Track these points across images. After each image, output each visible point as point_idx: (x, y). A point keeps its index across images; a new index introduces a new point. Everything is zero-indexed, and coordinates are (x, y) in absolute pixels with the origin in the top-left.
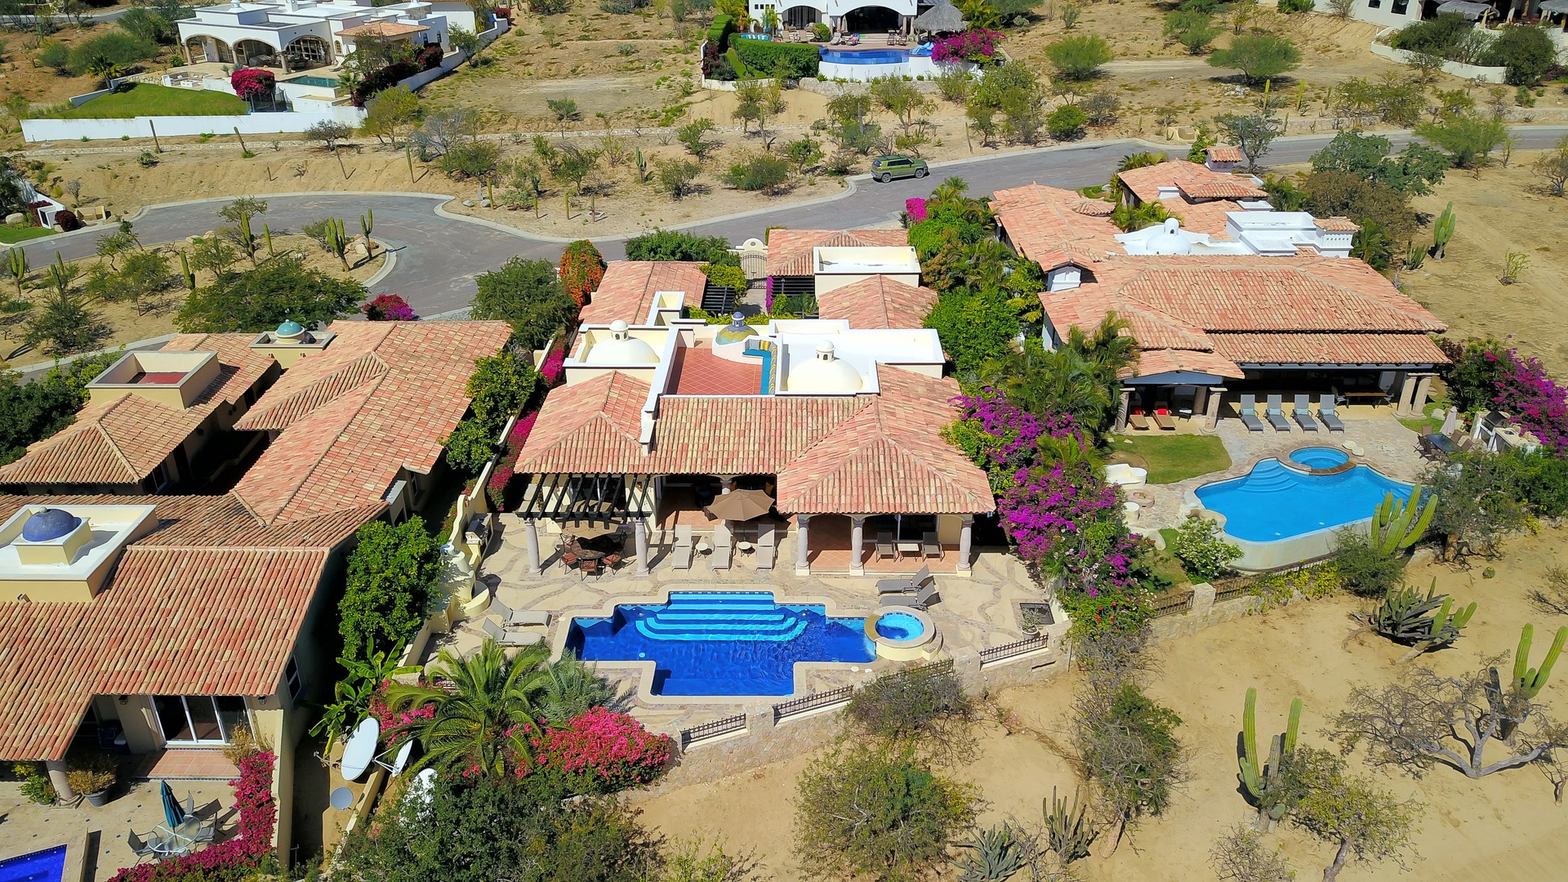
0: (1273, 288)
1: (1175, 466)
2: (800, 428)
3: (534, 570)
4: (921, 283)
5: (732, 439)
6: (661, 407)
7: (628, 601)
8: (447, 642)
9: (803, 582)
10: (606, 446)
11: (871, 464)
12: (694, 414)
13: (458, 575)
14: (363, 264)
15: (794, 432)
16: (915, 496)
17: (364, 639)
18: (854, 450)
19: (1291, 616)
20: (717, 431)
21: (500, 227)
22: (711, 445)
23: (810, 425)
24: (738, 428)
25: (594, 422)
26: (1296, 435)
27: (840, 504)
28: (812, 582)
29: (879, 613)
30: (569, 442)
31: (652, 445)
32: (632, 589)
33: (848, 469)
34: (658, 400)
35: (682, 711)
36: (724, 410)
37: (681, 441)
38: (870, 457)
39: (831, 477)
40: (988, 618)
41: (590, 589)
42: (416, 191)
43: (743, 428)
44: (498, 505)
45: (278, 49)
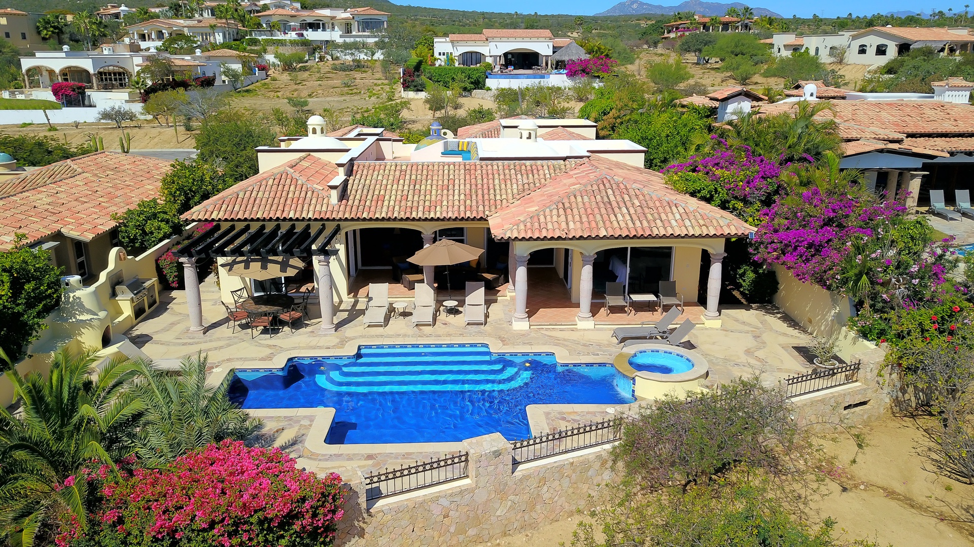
2: (509, 183)
3: (195, 330)
4: (598, 137)
5: (434, 191)
6: (355, 168)
7: (305, 353)
9: (522, 335)
10: (290, 195)
11: (598, 197)
13: (81, 313)
15: (503, 185)
18: (577, 187)
20: (418, 186)
22: (410, 196)
23: (520, 180)
27: (568, 229)
28: (533, 334)
31: (345, 198)
32: (311, 344)
34: (352, 164)
35: (370, 462)
38: (596, 192)
39: (554, 207)
40: (761, 360)
41: (261, 345)
43: (446, 184)
44: (171, 279)
45: (92, 71)
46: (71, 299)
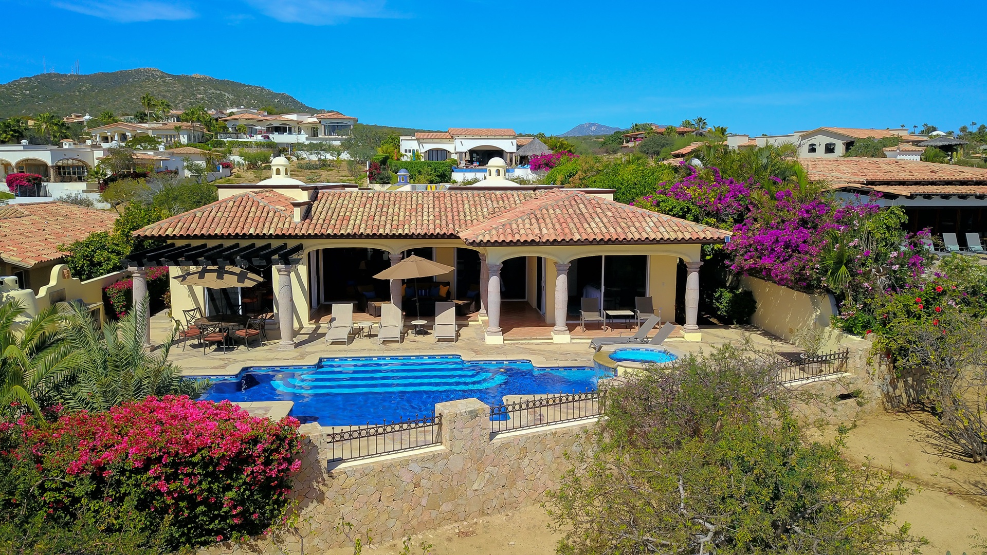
9: (496, 347)
11: (570, 210)
15: (473, 209)
22: (377, 217)
25: (240, 199)
28: (506, 347)
31: (308, 218)
32: (268, 357)
34: (317, 193)
38: (569, 206)
44: (118, 310)
45: (50, 164)
46: (4, 299)
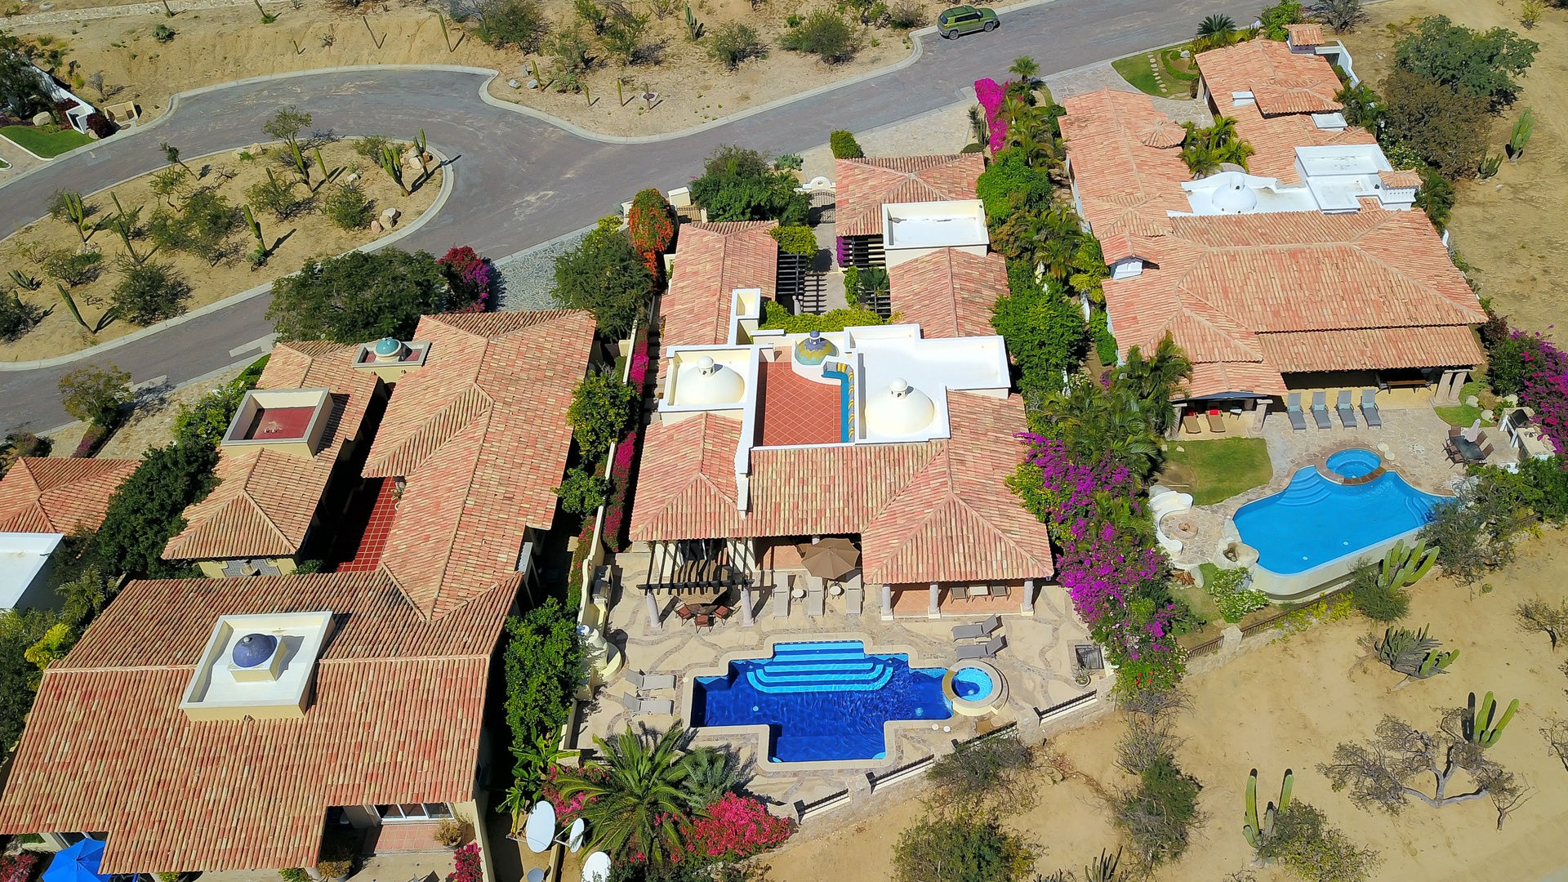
0: (1328, 273)
1: (1220, 481)
2: (879, 481)
3: (655, 624)
4: (990, 249)
5: (818, 495)
6: (753, 462)
7: (740, 656)
8: (592, 710)
9: (888, 629)
10: (708, 511)
11: (944, 528)
12: (783, 469)
14: (421, 184)
15: (874, 484)
16: (983, 562)
17: (528, 729)
18: (929, 513)
19: (1309, 642)
20: (805, 487)
21: (553, 120)
22: (800, 503)
23: (888, 477)
24: (823, 483)
25: (694, 484)
26: (1338, 434)
27: (918, 574)
28: (895, 629)
29: (954, 669)
30: (675, 507)
31: (749, 509)
32: (741, 643)
33: (924, 535)
34: (750, 452)
35: (795, 779)
36: (810, 463)
37: (774, 500)
38: (943, 520)
39: (909, 544)
40: (1047, 663)
41: (706, 644)
42: (455, 64)
43: (828, 483)
